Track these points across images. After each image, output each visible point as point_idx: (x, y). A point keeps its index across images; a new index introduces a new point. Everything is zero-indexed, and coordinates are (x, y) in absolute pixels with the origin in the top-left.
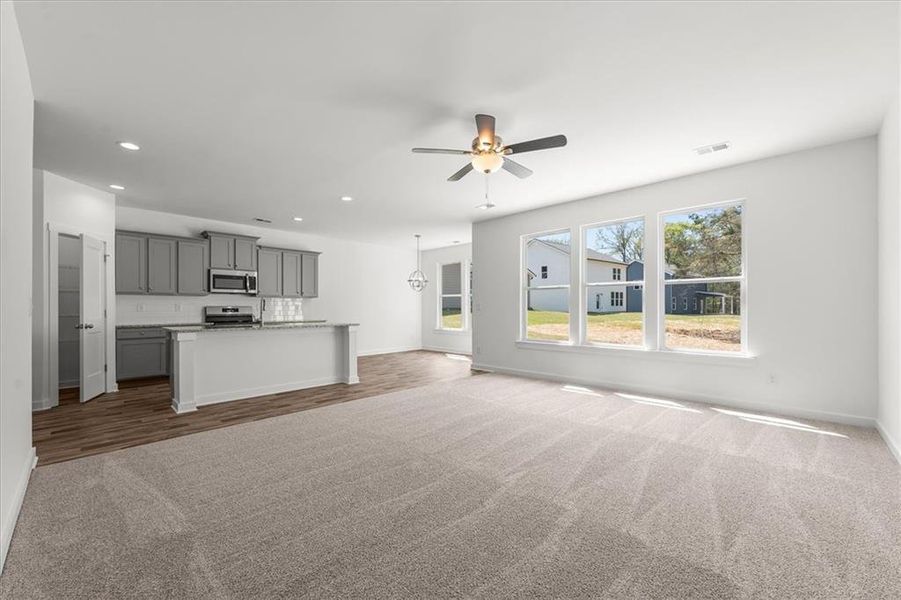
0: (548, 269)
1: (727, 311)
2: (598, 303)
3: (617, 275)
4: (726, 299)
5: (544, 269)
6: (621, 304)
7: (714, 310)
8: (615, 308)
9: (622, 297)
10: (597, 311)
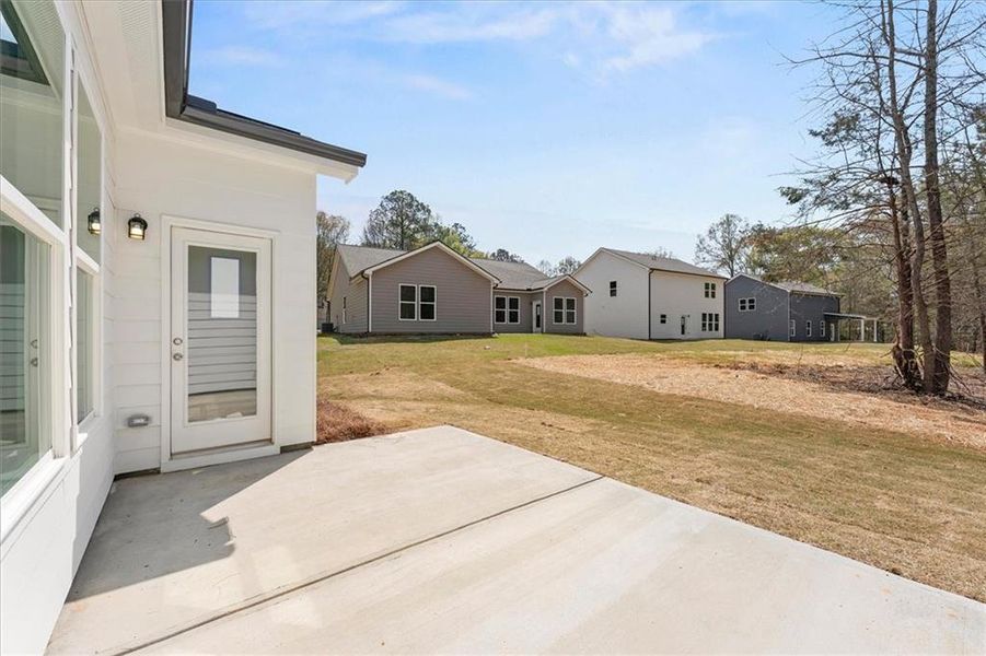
0: (617, 285)
1: (869, 338)
2: (683, 326)
3: (710, 291)
4: (868, 324)
5: (613, 285)
6: (717, 329)
7: (850, 337)
8: (707, 333)
9: (717, 320)
10: (682, 337)
